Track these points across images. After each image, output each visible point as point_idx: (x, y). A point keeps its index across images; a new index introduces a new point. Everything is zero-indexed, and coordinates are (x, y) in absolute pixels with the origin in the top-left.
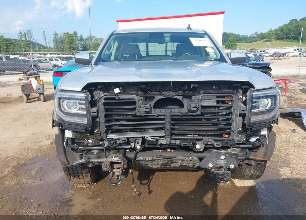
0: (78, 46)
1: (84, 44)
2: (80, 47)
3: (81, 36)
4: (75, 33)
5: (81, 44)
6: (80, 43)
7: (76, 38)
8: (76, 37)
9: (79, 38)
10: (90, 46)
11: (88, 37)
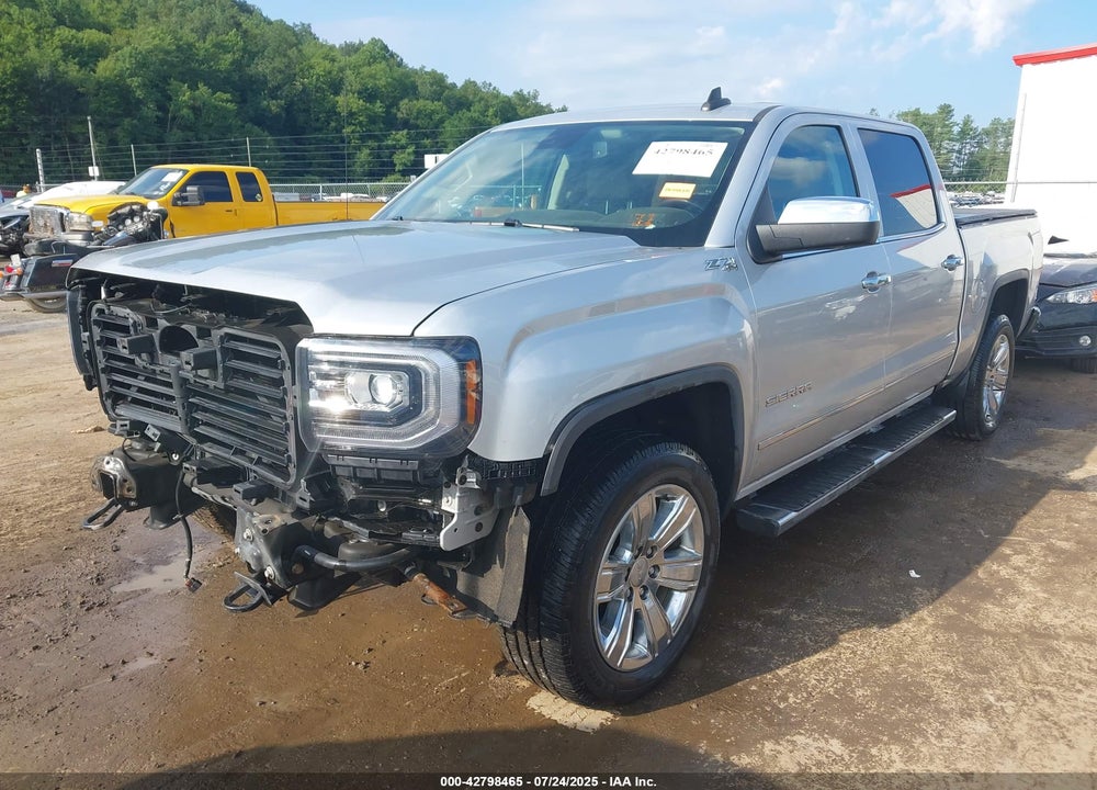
0: (948, 160)
1: (971, 154)
2: (954, 164)
3: (967, 122)
4: (946, 110)
5: (961, 154)
6: (956, 148)
7: (946, 129)
8: (945, 126)
9: (956, 129)
10: (995, 159)
11: (993, 124)
